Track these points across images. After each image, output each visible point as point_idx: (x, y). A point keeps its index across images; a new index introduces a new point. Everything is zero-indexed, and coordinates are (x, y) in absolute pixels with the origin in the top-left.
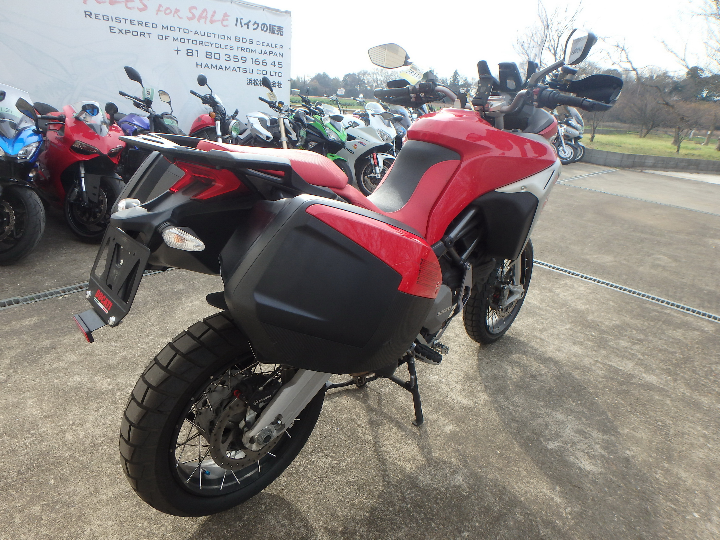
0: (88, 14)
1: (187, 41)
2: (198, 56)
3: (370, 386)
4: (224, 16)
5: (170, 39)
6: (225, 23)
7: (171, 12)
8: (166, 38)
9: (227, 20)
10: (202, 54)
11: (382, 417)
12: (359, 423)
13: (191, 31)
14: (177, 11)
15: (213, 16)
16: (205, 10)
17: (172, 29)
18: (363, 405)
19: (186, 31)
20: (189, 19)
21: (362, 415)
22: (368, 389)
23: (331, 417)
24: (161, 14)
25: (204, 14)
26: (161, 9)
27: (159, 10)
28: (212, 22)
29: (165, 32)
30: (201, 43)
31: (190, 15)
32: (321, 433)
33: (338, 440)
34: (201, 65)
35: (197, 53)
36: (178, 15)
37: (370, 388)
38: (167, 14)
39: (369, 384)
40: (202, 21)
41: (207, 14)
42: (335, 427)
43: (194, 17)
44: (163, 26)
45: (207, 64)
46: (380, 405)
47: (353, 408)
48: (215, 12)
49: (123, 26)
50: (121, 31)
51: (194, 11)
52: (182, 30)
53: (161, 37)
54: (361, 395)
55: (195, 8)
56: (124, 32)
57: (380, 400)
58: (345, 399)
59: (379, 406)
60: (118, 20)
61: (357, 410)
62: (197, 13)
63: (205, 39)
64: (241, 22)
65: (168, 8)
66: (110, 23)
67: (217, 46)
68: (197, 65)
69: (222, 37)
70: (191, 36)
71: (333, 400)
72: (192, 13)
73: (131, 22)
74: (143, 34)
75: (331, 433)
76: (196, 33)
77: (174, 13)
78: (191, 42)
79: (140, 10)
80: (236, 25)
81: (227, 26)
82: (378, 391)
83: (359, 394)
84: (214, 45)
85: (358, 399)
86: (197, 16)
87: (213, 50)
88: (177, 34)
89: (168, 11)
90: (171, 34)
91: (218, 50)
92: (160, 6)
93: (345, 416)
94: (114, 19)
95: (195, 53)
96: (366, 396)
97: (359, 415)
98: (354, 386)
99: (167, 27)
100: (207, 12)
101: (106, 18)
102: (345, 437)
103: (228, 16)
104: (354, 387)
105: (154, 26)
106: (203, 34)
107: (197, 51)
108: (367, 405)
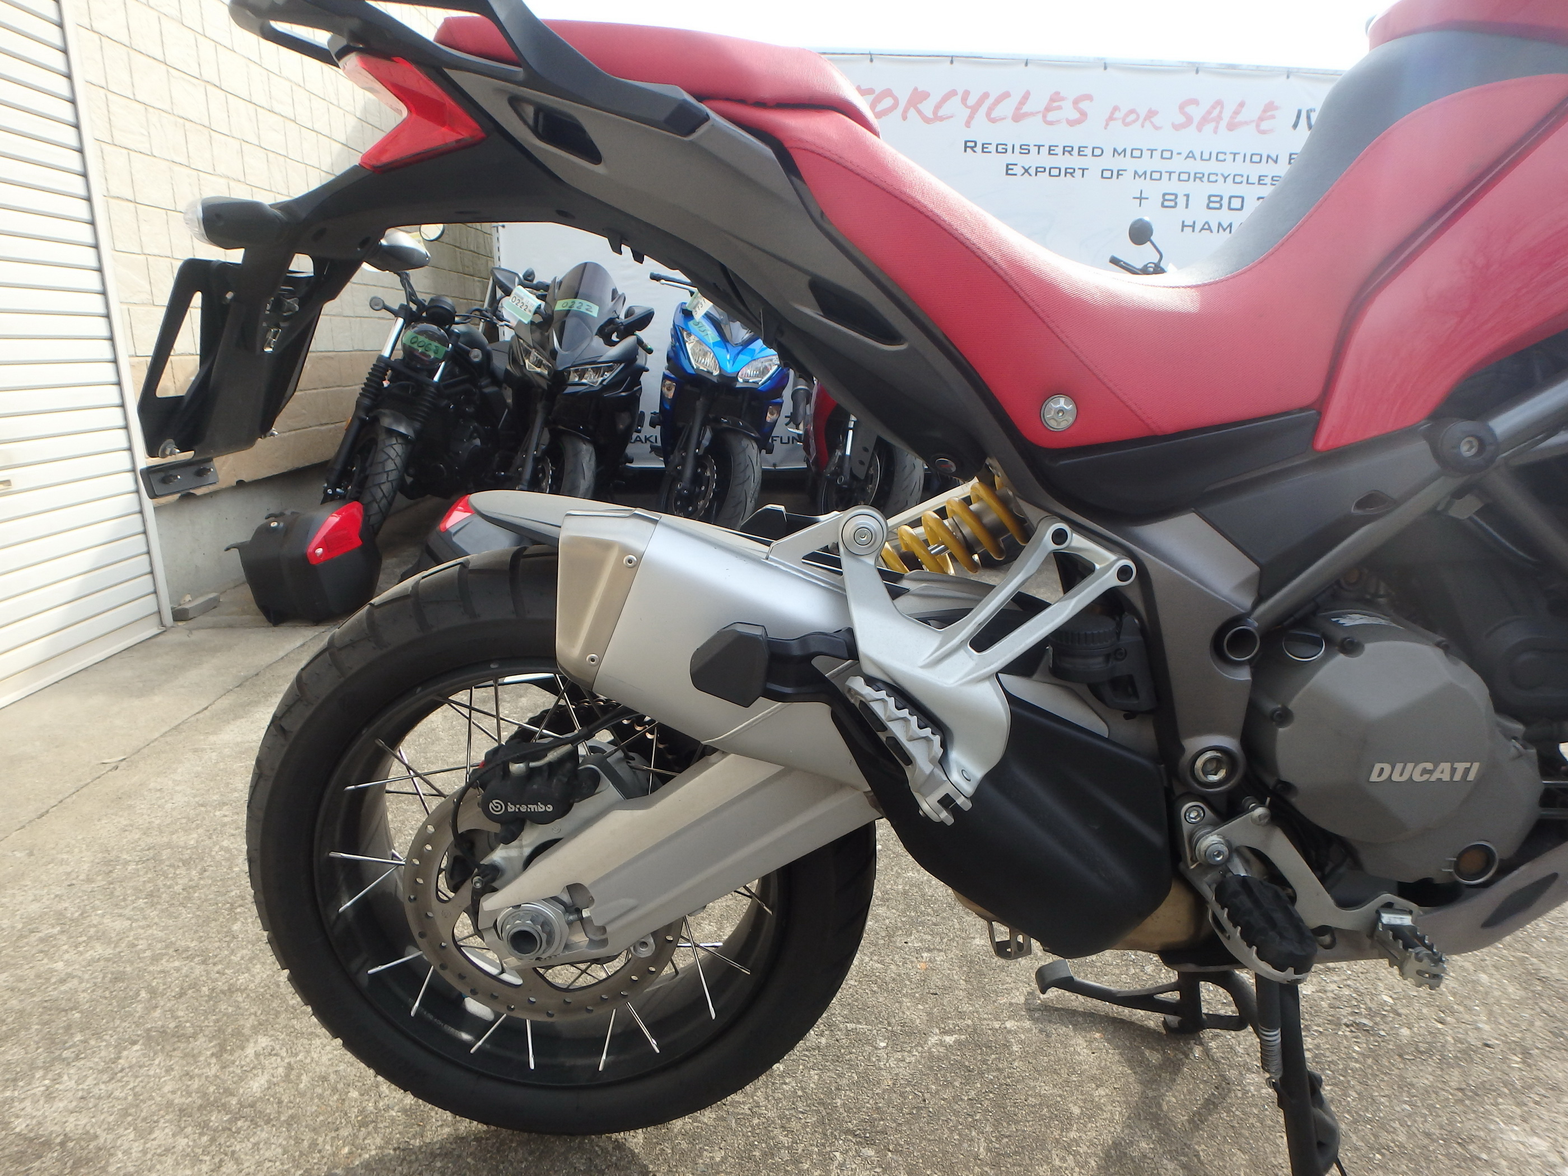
0: (969, 146)
1: (1165, 176)
2: (1187, 207)
3: (1213, 1044)
4: (1265, 111)
5: (1128, 175)
6: (1264, 125)
7: (1137, 119)
8: (1118, 175)
9: (1273, 117)
10: (1199, 201)
11: (1172, 1159)
12: (1073, 1134)
13: (1179, 154)
14: (1151, 114)
15: (1236, 113)
16: (1219, 103)
17: (1137, 154)
18: (1136, 1088)
19: (1167, 154)
20: (1177, 127)
21: (1105, 1115)
22: (1197, 1051)
23: (998, 1070)
24: (1116, 125)
25: (1216, 112)
26: (1117, 115)
27: (1111, 118)
28: (1231, 127)
29: (1116, 163)
30: (1198, 177)
31: (1181, 119)
32: (927, 1096)
33: (959, 1145)
34: (1193, 227)
35: (1187, 201)
36: (1152, 122)
37: (1207, 1052)
38: (1126, 124)
39: (1216, 1036)
40: (1209, 127)
41: (1221, 112)
42: (986, 1103)
43: (1189, 120)
44: (1115, 150)
45: (1207, 223)
46: (1197, 1121)
47: (1093, 1078)
48: (1242, 105)
49: (1032, 160)
50: (1026, 171)
51: (1190, 109)
52: (1157, 155)
53: (1107, 174)
54: (1154, 1057)
55: (1195, 102)
56: (1032, 171)
57: (1211, 1105)
58: (1090, 1042)
59: (1191, 1121)
60: (1025, 150)
61: (1101, 1091)
62: (1196, 113)
63: (1212, 166)
64: (1308, 118)
65: (1132, 111)
66: (1009, 159)
67: (1238, 179)
68: (1183, 226)
69: (1256, 158)
70: (1178, 164)
71: (1051, 1028)
72: (1185, 114)
73: (1050, 150)
74: (1070, 172)
75: (956, 1113)
76: (1191, 155)
77: (1145, 120)
78: (1175, 176)
79: (1071, 123)
80: (1295, 126)
81: (1271, 131)
82: (1232, 1074)
83: (1153, 1049)
84: (1231, 177)
85: (1135, 1062)
86: (1197, 119)
87: (1225, 189)
88: (1145, 164)
89: (1133, 117)
90: (1129, 164)
91: (1238, 190)
92: (1116, 109)
93: (1047, 1090)
94: (1017, 149)
95: (1181, 201)
96: (1173, 1067)
97: (1092, 1110)
98: (1153, 1020)
99: (1125, 150)
100: (1222, 107)
101: (1002, 149)
102: (989, 1150)
103: (1276, 108)
104: (1151, 1024)
105: (1097, 152)
106: (1206, 156)
107: (1187, 196)
108: (1150, 1094)
